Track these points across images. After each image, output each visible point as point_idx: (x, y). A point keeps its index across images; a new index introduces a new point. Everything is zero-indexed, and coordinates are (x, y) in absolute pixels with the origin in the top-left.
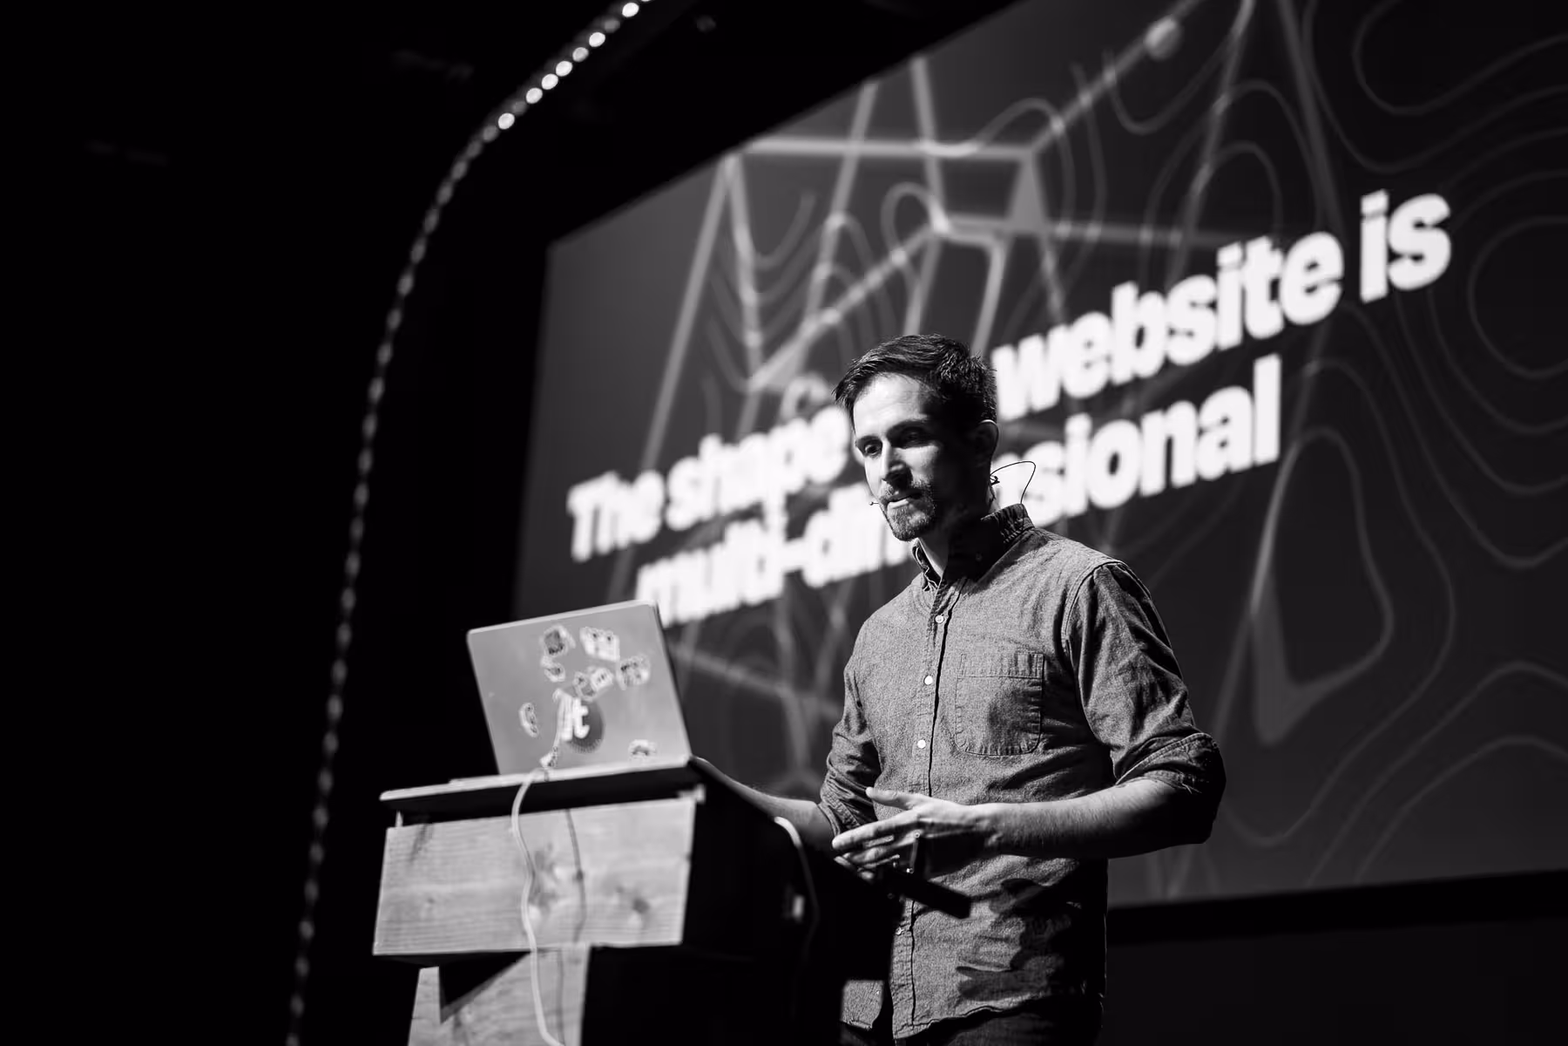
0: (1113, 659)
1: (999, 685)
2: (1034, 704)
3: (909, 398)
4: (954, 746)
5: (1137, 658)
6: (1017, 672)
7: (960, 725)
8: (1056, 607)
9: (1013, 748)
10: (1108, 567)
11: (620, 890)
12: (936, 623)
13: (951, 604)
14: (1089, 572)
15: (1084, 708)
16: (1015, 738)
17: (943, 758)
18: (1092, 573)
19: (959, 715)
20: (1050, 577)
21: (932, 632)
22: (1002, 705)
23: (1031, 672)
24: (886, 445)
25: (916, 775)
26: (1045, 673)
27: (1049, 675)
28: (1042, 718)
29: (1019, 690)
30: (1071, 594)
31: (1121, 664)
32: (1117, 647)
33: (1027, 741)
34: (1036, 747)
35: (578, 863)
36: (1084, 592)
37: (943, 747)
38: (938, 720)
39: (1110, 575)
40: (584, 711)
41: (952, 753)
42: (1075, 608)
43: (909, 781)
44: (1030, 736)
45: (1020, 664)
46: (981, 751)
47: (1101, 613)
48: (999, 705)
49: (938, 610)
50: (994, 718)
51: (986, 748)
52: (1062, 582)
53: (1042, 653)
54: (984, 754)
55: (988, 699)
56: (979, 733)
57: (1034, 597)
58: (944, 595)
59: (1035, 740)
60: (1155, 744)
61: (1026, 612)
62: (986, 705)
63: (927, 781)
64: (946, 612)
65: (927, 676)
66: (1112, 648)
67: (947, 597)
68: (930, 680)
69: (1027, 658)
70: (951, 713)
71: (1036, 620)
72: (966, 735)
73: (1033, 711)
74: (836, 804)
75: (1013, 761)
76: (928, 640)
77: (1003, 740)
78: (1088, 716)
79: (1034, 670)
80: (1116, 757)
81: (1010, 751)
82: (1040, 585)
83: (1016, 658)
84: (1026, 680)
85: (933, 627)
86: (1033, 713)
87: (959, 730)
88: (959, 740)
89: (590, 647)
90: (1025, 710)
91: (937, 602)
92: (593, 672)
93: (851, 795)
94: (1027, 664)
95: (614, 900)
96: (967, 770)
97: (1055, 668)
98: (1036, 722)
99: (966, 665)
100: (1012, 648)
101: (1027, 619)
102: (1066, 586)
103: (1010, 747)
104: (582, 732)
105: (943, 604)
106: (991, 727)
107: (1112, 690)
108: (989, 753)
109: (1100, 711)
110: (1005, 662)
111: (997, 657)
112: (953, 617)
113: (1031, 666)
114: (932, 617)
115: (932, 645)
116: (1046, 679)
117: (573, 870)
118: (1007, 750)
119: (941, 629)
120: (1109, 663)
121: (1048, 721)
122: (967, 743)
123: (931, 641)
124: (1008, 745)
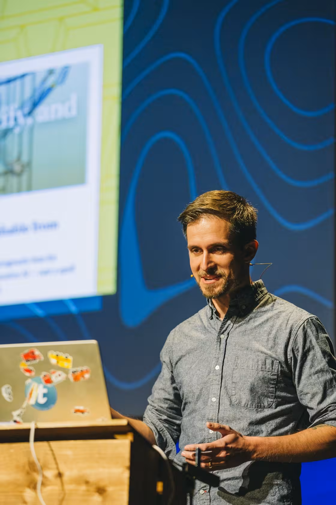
0: (313, 366)
1: (256, 374)
2: (273, 384)
3: (220, 230)
4: (231, 402)
5: (324, 365)
6: (266, 368)
7: (234, 391)
8: (286, 339)
9: (261, 405)
10: (311, 319)
11: (87, 483)
12: (220, 338)
13: (228, 330)
14: (302, 322)
15: (297, 388)
16: (262, 400)
17: (226, 407)
18: (304, 323)
19: (234, 386)
20: (283, 323)
21: (219, 343)
22: (257, 384)
23: (272, 369)
24: (205, 252)
25: (211, 415)
26: (279, 370)
27: (281, 371)
28: (276, 392)
29: (266, 377)
30: (294, 332)
31: (317, 369)
32: (315, 360)
33: (268, 402)
34: (272, 405)
35: (58, 468)
36: (300, 333)
37: (225, 402)
38: (222, 388)
39: (312, 324)
40: (45, 391)
41: (230, 405)
42: (295, 340)
43: (206, 417)
44: (270, 400)
45: (267, 365)
46: (245, 405)
47: (308, 344)
48: (256, 384)
49: (222, 332)
50: (252, 390)
51: (248, 404)
52: (289, 326)
53: (278, 360)
54: (246, 406)
55: (251, 380)
56: (245, 397)
57: (274, 332)
58: (225, 325)
59: (272, 402)
60: (331, 408)
61: (270, 339)
62: (249, 383)
63: (216, 418)
64: (226, 333)
65: (216, 365)
66: (313, 361)
67: (226, 326)
68: (218, 368)
69: (271, 361)
70: (229, 385)
71: (275, 344)
72: (237, 396)
73: (272, 387)
74: (156, 421)
75: (261, 411)
76: (217, 347)
77: (256, 401)
78: (298, 392)
79: (274, 368)
80: (312, 413)
81: (260, 407)
82: (277, 326)
83: (265, 361)
84: (270, 373)
85: (219, 340)
86: (272, 389)
87: (233, 394)
88: (233, 399)
89: (53, 361)
90: (268, 387)
91: (222, 328)
92: (54, 373)
93: (165, 417)
94: (271, 365)
95: (83, 488)
96: (238, 414)
97: (283, 367)
98: (273, 393)
99: (238, 362)
100: (262, 357)
101: (271, 343)
102: (291, 328)
103: (259, 404)
104: (42, 401)
105: (224, 329)
106: (251, 394)
107: (312, 381)
108: (249, 406)
109: (305, 391)
110: (260, 363)
111: (256, 360)
112: (229, 336)
113: (272, 366)
114: (218, 335)
115: (219, 349)
116: (279, 373)
117: (55, 472)
118: (258, 406)
119: (223, 342)
120: (311, 368)
121: (278, 393)
122: (238, 401)
123: (218, 348)
124: (258, 404)
